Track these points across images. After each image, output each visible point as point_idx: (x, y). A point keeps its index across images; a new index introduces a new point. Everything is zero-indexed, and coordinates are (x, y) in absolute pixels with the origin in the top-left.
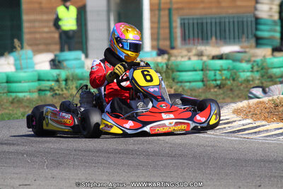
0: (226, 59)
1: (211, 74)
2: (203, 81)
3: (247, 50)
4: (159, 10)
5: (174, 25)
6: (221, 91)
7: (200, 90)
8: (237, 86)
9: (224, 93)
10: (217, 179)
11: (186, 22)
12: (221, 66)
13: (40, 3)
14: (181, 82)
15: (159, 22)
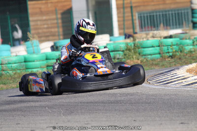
0: (175, 37)
1: (165, 48)
2: (160, 54)
3: (188, 31)
4: (124, 8)
5: (134, 18)
6: (173, 60)
7: (159, 60)
8: (184, 56)
9: (175, 61)
10: (182, 116)
11: (142, 15)
12: (172, 43)
13: (40, 8)
14: (145, 55)
15: (124, 17)
